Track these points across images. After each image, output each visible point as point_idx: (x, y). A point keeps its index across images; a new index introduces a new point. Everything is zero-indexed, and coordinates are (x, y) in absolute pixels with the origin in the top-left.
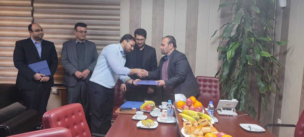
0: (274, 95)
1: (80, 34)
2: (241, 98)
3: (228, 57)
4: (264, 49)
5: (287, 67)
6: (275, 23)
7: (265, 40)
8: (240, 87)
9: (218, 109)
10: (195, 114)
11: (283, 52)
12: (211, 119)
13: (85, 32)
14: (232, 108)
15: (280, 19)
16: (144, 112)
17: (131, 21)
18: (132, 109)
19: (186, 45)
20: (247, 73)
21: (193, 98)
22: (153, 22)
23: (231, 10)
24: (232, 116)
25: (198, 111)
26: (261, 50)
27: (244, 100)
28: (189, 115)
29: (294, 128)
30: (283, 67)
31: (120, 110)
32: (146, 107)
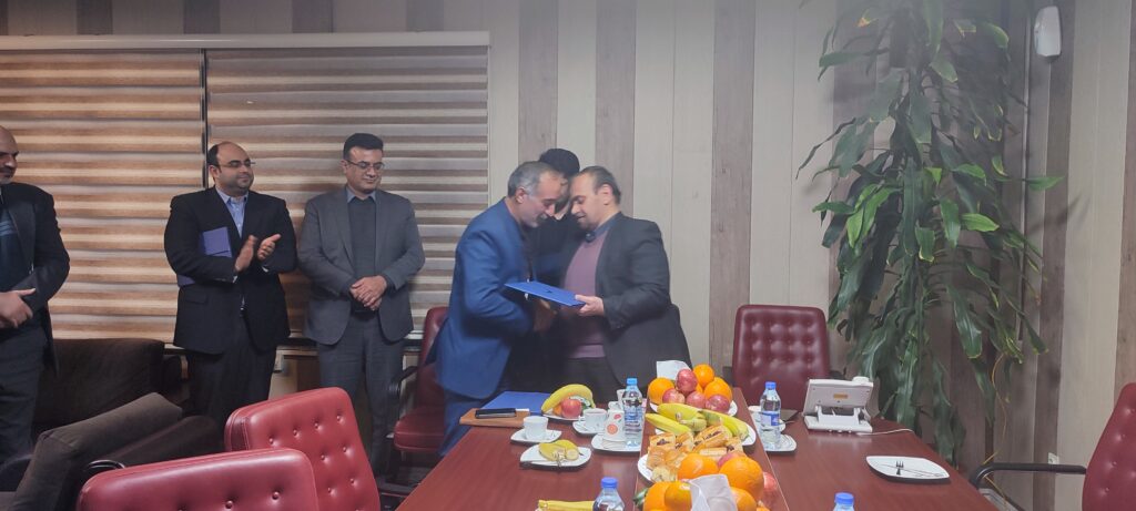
0: (1033, 368)
1: (359, 172)
2: (902, 375)
3: (853, 239)
4: (976, 204)
5: (1070, 268)
7: (974, 175)
11: (1055, 212)
13: (378, 165)
17: (523, 124)
18: (514, 412)
19: (714, 201)
21: (703, 370)
22: (597, 125)
28: (676, 418)
30: (1056, 269)
31: (477, 413)
32: (560, 404)
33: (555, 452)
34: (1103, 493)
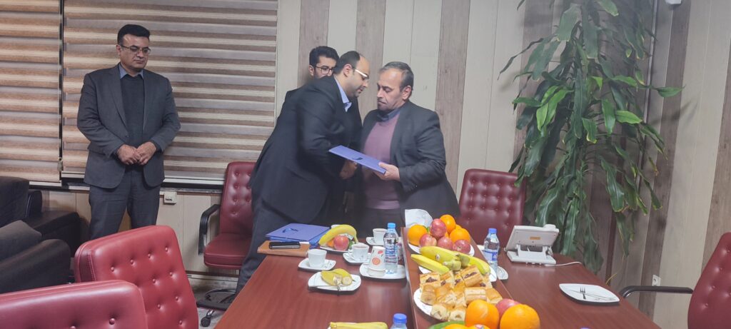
0: (646, 217)
2: (568, 222)
3: (541, 123)
4: (625, 103)
5: (678, 150)
6: (655, 43)
7: (628, 83)
8: (566, 197)
9: (511, 248)
10: (451, 256)
11: (670, 112)
12: (490, 270)
14: (545, 246)
15: (666, 34)
16: (329, 252)
17: (303, 28)
18: (299, 245)
19: (438, 92)
20: (583, 163)
21: (448, 220)
22: (357, 33)
23: (550, 7)
24: (543, 265)
25: (459, 249)
26: (618, 108)
27: (574, 228)
28: (436, 258)
29: (689, 296)
30: (669, 151)
31: (271, 245)
32: (333, 239)
33: (335, 278)
34: (704, 307)
